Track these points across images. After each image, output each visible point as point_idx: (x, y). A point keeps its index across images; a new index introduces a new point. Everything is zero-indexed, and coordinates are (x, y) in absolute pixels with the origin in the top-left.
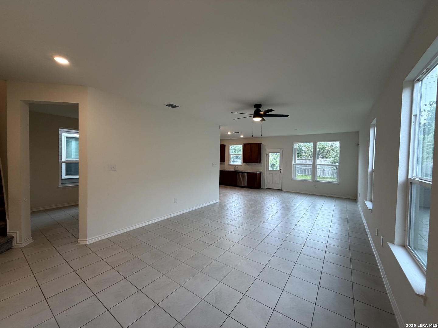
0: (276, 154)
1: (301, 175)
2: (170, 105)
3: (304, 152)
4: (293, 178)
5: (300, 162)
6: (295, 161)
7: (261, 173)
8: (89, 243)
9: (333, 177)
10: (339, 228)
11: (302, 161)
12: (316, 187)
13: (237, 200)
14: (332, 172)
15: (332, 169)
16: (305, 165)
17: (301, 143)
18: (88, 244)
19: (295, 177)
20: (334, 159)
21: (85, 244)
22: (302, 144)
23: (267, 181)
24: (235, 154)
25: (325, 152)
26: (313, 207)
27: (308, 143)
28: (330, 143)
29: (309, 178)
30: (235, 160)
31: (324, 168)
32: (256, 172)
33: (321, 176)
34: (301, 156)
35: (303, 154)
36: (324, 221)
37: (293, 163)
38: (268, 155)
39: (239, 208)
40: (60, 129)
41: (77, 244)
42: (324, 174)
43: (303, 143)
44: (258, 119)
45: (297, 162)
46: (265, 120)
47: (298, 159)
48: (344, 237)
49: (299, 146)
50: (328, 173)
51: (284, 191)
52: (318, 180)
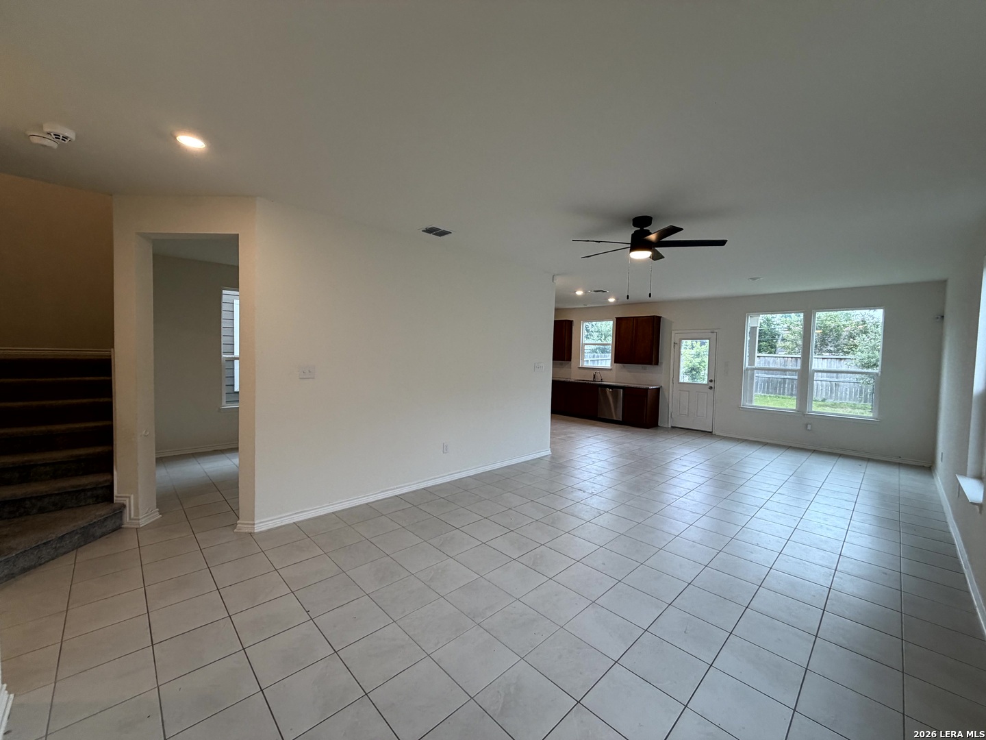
0: (702, 344)
1: (770, 396)
2: (431, 231)
3: (781, 337)
4: (745, 403)
5: (769, 363)
6: (752, 361)
7: (658, 390)
8: (259, 530)
9: (862, 403)
10: (870, 546)
11: (775, 362)
12: (809, 427)
13: (594, 453)
14: (861, 391)
15: (861, 381)
16: (782, 372)
17: (774, 316)
18: (255, 531)
19: (751, 401)
20: (869, 358)
21: (250, 531)
22: (777, 318)
23: (673, 408)
24: (599, 342)
25: (842, 337)
26: (800, 481)
27: (793, 315)
28: (857, 315)
29: (790, 404)
30: (598, 357)
31: (836, 380)
32: (645, 387)
33: (829, 401)
34: (772, 348)
35: (780, 344)
36: (827, 523)
37: (746, 365)
38: (678, 346)
39: (596, 472)
40: (224, 292)
41: (235, 530)
42: (836, 395)
43: (779, 316)
44: (643, 255)
45: (758, 363)
46: (663, 257)
47: (760, 354)
48: (886, 574)
49: (768, 322)
50: (848, 393)
51: (719, 436)
52: (816, 408)
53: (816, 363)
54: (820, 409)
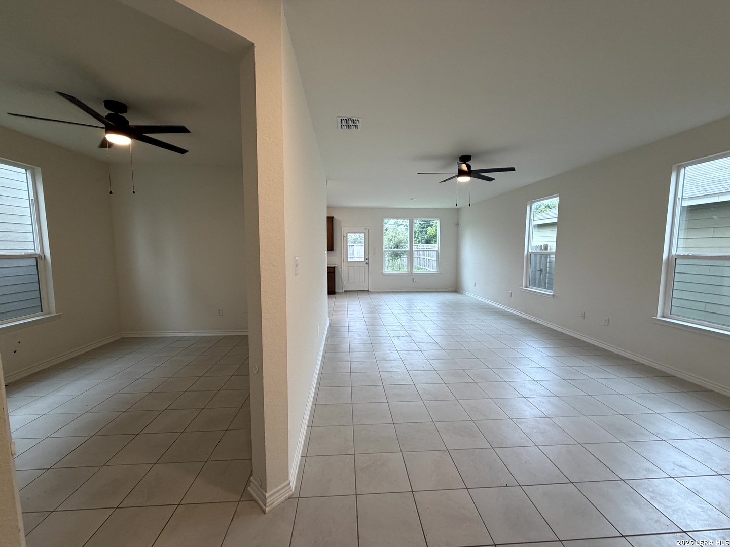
4: (384, 271)
7: (335, 268)
12: (414, 280)
23: (344, 279)
29: (404, 270)
33: (419, 267)
38: (346, 238)
51: (372, 292)
52: (415, 271)
53: (415, 248)
54: (416, 271)
